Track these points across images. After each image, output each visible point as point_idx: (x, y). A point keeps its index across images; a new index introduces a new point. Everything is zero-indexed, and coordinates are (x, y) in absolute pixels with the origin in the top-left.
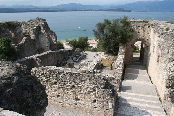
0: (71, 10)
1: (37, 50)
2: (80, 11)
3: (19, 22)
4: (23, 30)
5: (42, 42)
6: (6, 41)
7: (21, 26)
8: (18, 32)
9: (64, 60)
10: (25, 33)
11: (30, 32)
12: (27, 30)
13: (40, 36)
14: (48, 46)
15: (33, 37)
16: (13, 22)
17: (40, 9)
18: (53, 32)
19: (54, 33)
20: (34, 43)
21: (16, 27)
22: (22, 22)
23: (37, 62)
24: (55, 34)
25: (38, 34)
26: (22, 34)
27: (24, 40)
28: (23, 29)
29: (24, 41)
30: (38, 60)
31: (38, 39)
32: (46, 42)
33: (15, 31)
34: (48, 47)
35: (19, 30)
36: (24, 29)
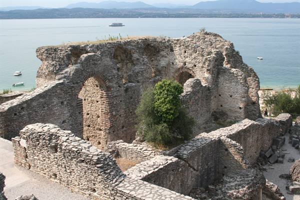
0: (231, 14)
1: (213, 115)
2: (254, 16)
3: (169, 41)
4: (177, 61)
5: (228, 94)
6: (173, 90)
7: (172, 50)
8: (163, 63)
9: (274, 147)
10: (182, 68)
11: (195, 66)
12: (188, 60)
13: (221, 79)
14: (241, 106)
15: (206, 79)
16: (155, 40)
17: (159, 12)
18: (252, 70)
19: (254, 73)
20: (209, 95)
21: (159, 52)
22: (178, 40)
23: (232, 150)
24: (255, 75)
25: (218, 73)
26: (173, 71)
27: (188, 86)
28: (177, 56)
29: (190, 89)
30: (235, 146)
31: (217, 85)
32: (237, 96)
33: (155, 62)
34: (242, 110)
35: (167, 59)
36: (180, 58)
